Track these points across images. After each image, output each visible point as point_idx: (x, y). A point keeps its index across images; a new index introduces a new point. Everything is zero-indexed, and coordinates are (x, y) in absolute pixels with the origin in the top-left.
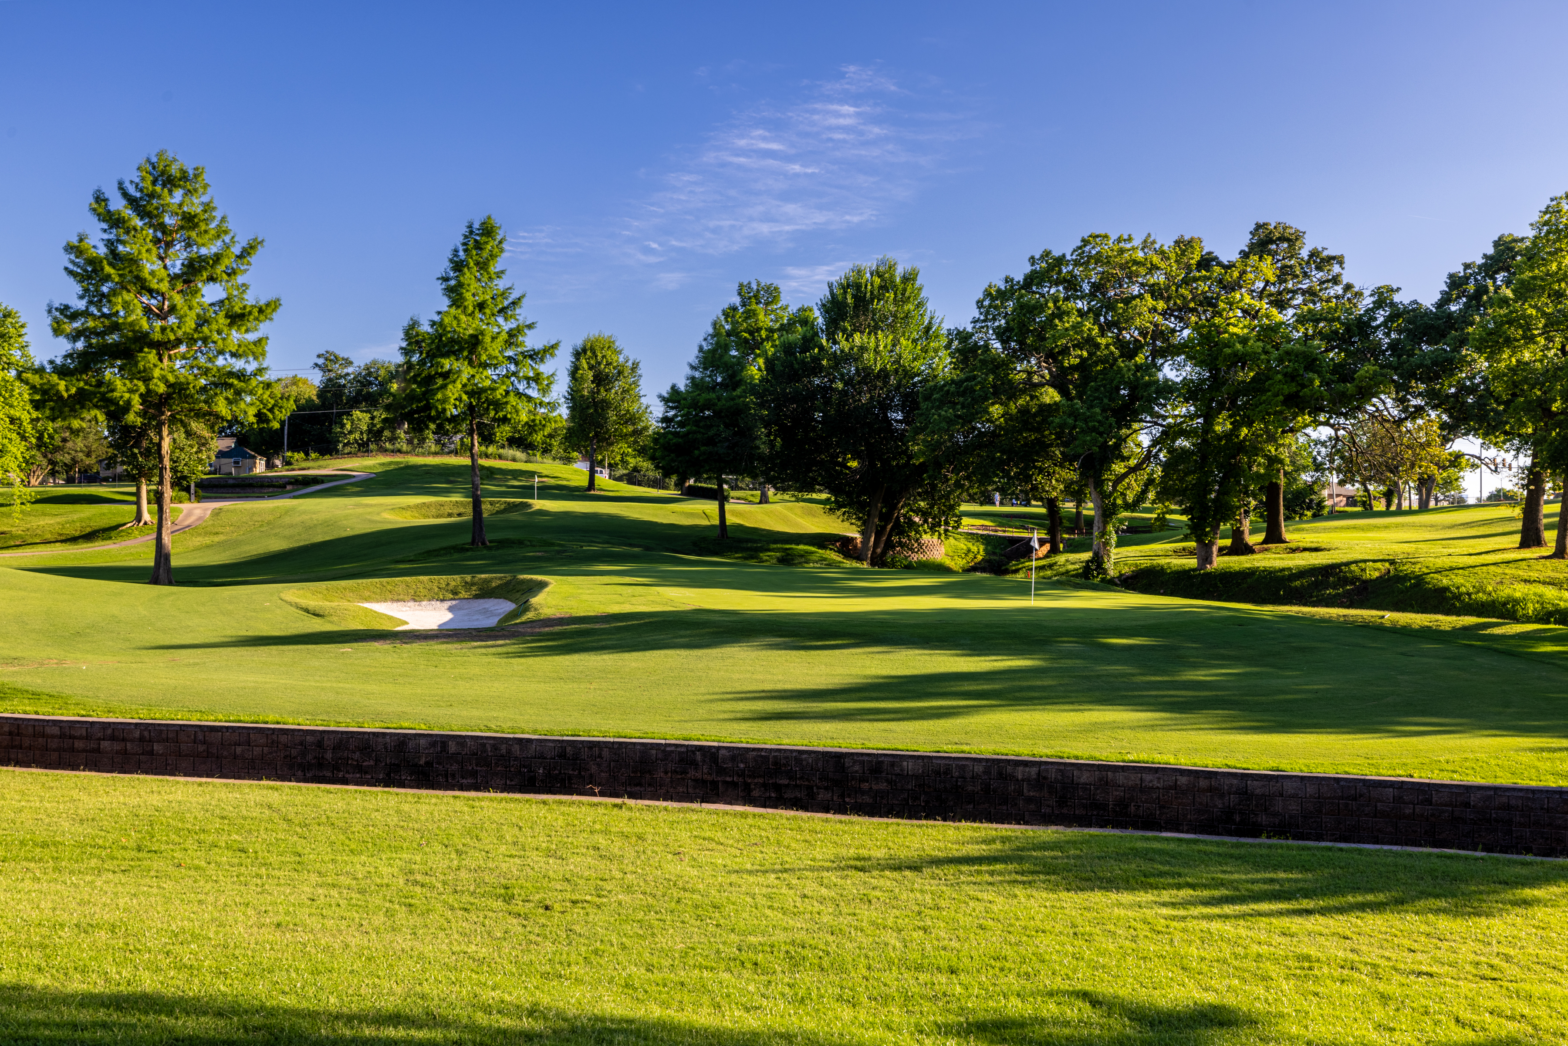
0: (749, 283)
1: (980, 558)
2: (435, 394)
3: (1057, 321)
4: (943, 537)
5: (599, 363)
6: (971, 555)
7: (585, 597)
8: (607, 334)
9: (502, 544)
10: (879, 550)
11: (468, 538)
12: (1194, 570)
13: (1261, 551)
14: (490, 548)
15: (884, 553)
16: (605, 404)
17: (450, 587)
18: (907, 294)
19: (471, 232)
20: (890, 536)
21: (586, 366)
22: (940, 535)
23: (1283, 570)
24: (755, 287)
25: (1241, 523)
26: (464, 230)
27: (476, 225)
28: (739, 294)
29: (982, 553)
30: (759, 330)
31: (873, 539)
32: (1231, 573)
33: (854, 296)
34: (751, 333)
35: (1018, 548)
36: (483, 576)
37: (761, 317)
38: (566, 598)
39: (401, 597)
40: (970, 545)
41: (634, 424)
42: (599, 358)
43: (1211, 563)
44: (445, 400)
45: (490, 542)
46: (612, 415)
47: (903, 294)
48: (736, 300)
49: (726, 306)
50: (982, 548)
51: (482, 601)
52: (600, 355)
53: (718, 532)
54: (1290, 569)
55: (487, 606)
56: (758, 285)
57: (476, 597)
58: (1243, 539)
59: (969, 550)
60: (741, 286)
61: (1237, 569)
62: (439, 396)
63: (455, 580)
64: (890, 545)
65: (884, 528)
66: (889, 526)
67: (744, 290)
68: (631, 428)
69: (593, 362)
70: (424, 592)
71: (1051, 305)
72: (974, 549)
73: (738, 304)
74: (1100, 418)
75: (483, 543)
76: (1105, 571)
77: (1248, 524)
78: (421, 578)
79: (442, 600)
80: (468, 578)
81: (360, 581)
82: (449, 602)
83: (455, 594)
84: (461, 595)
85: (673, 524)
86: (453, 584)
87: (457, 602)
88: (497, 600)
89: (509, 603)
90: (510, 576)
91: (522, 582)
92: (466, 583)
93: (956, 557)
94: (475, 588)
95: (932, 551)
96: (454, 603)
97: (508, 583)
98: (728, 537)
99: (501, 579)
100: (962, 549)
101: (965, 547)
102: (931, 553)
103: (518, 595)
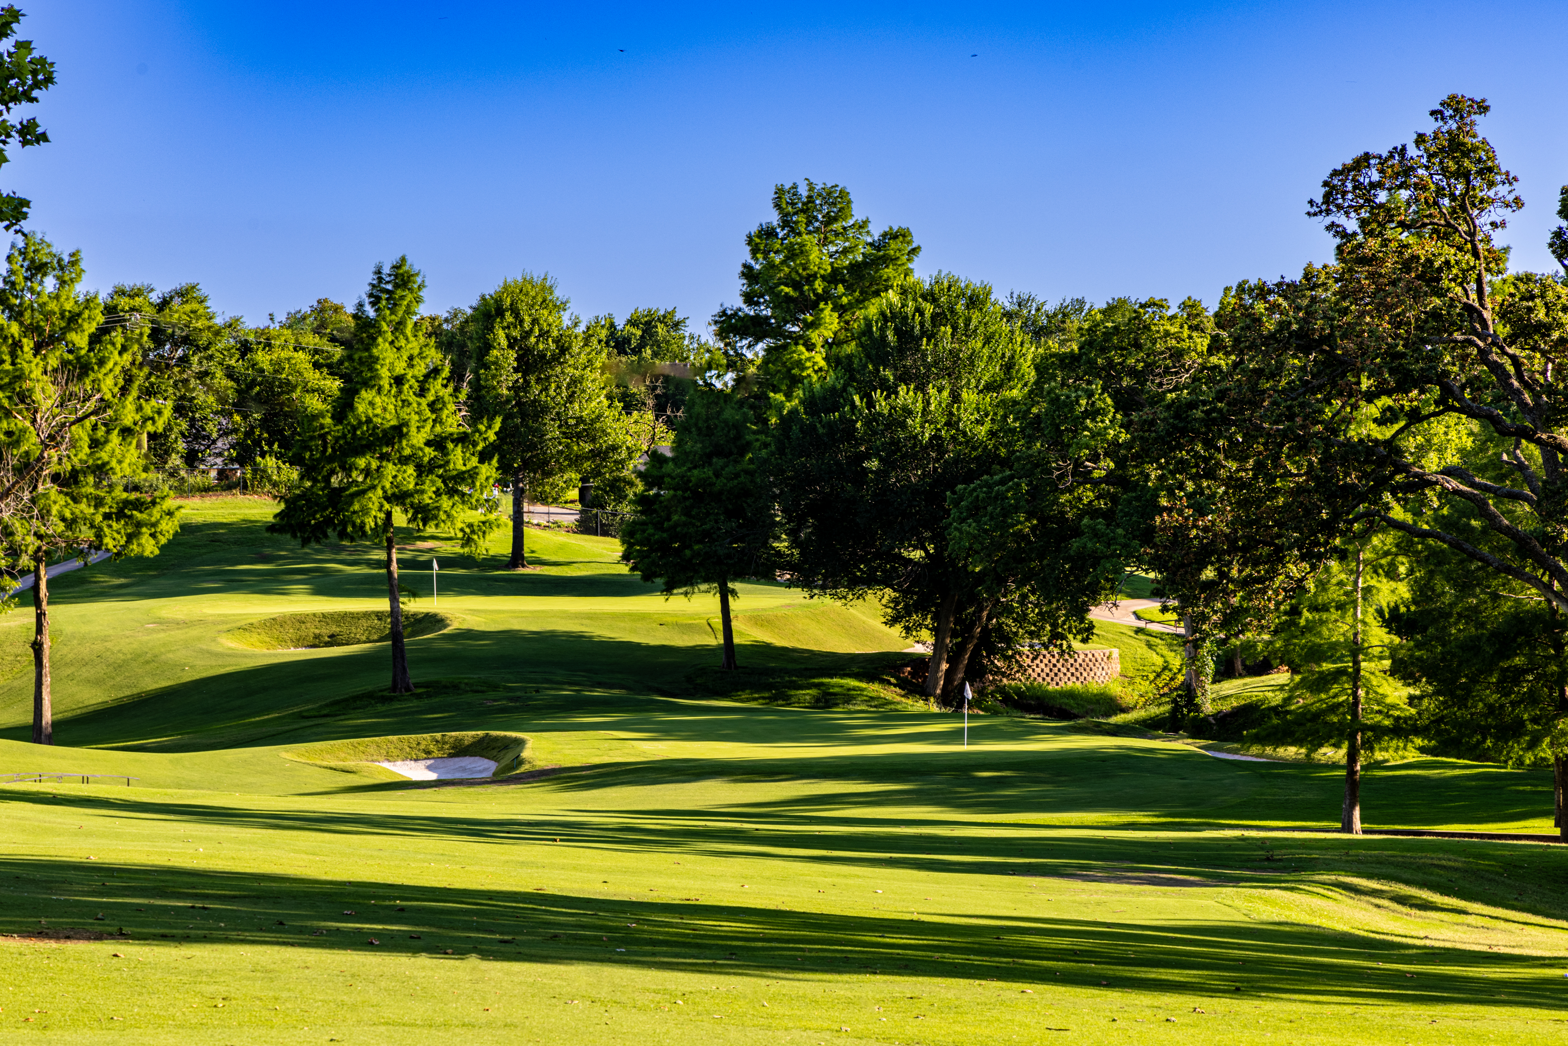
0: (795, 186)
2: (351, 504)
5: (528, 334)
7: (567, 752)
8: (537, 275)
9: (435, 688)
10: (956, 682)
11: (385, 679)
14: (419, 696)
16: (539, 410)
17: (422, 747)
18: (972, 327)
19: (380, 279)
21: (504, 343)
24: (803, 191)
26: (371, 278)
27: (386, 270)
28: (778, 206)
30: (811, 279)
31: (943, 666)
33: (897, 331)
34: (797, 286)
36: (453, 734)
37: (814, 256)
38: (551, 753)
39: (375, 758)
41: (593, 440)
42: (527, 326)
44: (365, 511)
45: (417, 686)
46: (553, 431)
47: (967, 325)
48: (774, 218)
49: (754, 229)
51: (457, 759)
52: (527, 319)
53: (722, 659)
55: (463, 764)
56: (811, 189)
57: (451, 756)
59: (1165, 668)
60: (780, 192)
62: (356, 507)
63: (425, 738)
65: (962, 647)
66: (970, 646)
67: (787, 197)
68: (588, 447)
69: (516, 333)
70: (396, 752)
71: (1084, 401)
72: (1175, 663)
73: (775, 223)
75: (408, 689)
76: (1197, 708)
78: (390, 737)
79: (416, 760)
80: (438, 735)
81: (332, 742)
82: (424, 762)
83: (428, 752)
84: (436, 754)
85: (663, 646)
86: (424, 743)
87: (432, 761)
88: (472, 759)
89: (486, 761)
90: (481, 733)
91: (496, 739)
92: (437, 741)
93: (1138, 680)
94: (447, 746)
95: (1098, 674)
96: (429, 762)
97: (481, 740)
98: (736, 667)
99: (473, 737)
100: (1154, 665)
101: (1159, 661)
102: (1096, 678)
103: (495, 752)
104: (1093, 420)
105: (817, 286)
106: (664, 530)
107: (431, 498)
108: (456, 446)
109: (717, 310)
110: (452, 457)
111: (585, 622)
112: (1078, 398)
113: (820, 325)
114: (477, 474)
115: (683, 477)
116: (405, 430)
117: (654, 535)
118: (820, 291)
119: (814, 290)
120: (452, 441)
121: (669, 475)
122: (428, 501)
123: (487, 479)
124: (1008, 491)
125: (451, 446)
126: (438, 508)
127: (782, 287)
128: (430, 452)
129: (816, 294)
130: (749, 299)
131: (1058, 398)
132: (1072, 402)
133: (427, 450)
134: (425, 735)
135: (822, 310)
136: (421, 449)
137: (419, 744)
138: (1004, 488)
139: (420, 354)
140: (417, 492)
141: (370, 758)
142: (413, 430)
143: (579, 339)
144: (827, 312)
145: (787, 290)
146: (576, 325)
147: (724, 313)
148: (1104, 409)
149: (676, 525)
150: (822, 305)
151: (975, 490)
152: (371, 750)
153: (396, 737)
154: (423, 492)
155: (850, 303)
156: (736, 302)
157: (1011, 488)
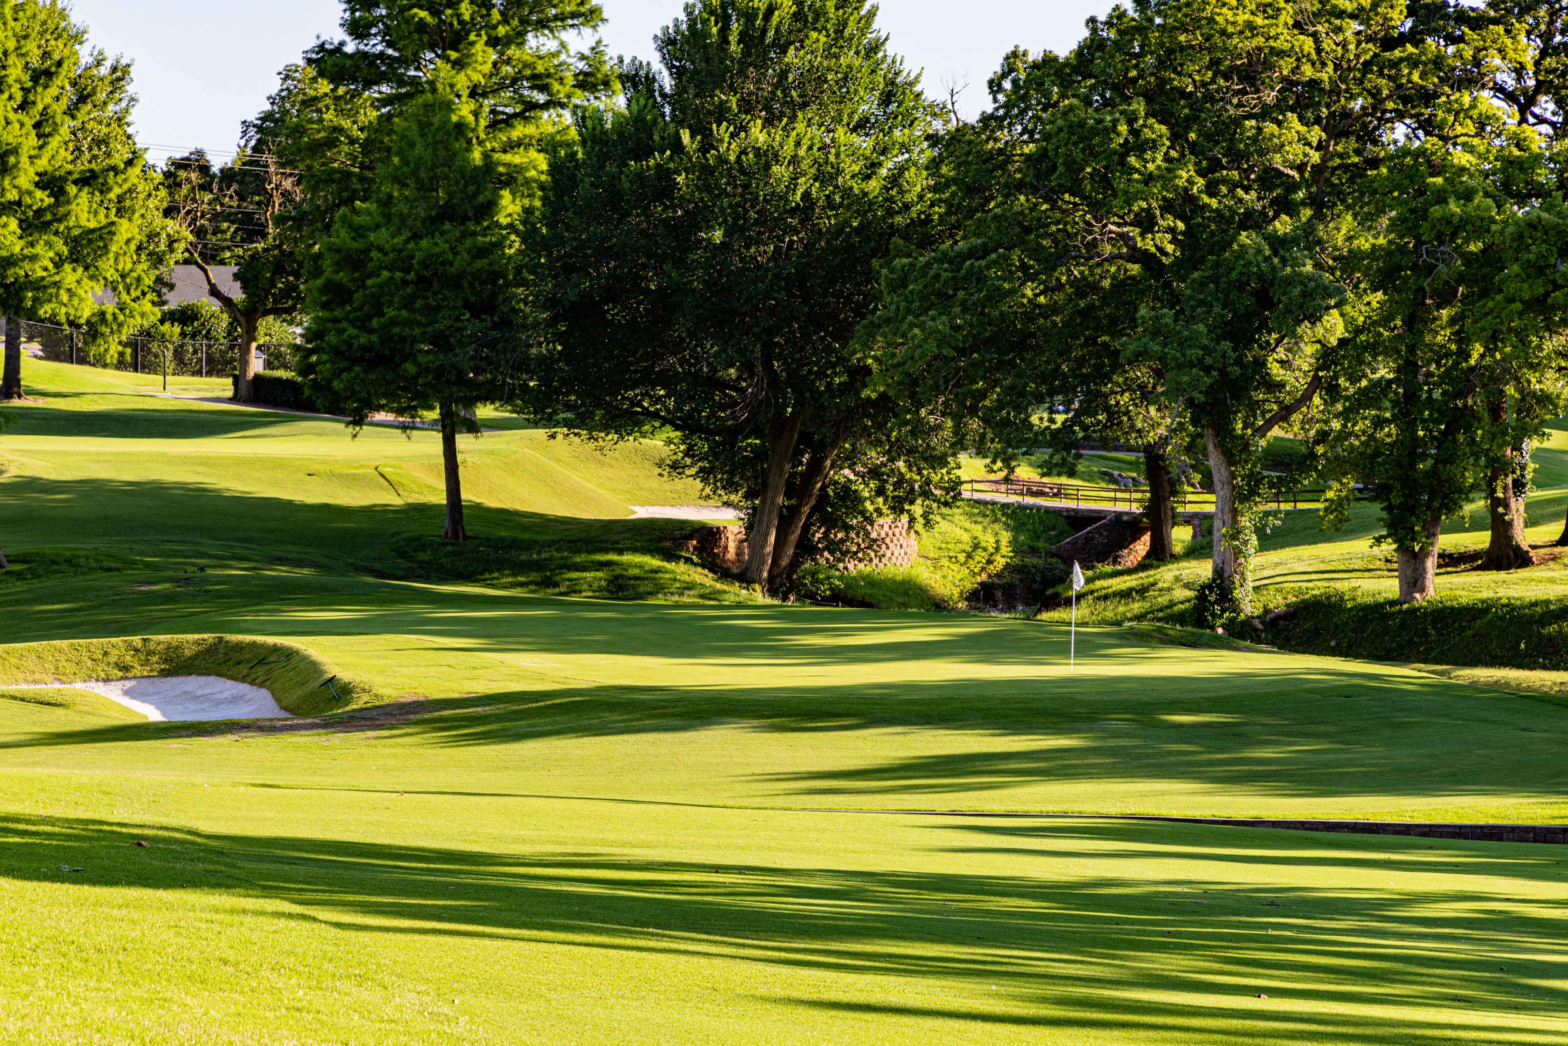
1: (1000, 562)
3: (1132, 160)
4: (919, 526)
6: (980, 557)
9: (39, 564)
10: (785, 562)
12: (1392, 603)
13: (1543, 561)
15: (794, 564)
17: (113, 659)
20: (806, 528)
22: (912, 520)
23: (1535, 604)
25: (1507, 506)
29: (1005, 550)
31: (772, 538)
32: (1452, 608)
35: (1088, 539)
36: (162, 637)
39: (37, 676)
40: (977, 530)
43: (1422, 590)
50: (1005, 537)
51: (175, 680)
53: (445, 526)
54: (1547, 602)
55: (188, 689)
57: (164, 673)
58: (1510, 538)
59: (976, 546)
61: (1464, 601)
63: (115, 644)
64: (807, 548)
65: (794, 511)
66: (806, 510)
70: (70, 668)
71: (1123, 128)
72: (988, 540)
74: (1206, 342)
76: (1235, 605)
77: (1522, 508)
79: (107, 680)
80: (137, 640)
82: (119, 684)
83: (125, 668)
84: (137, 671)
85: (327, 506)
86: (115, 652)
87: (133, 683)
88: (203, 679)
89: (230, 683)
90: (209, 637)
91: (239, 647)
92: (136, 650)
93: (945, 562)
94: (155, 659)
95: (896, 554)
96: (128, 684)
97: (213, 649)
98: (466, 538)
99: (196, 643)
100: (959, 541)
101: (966, 537)
102: (894, 558)
103: (244, 669)
104: (1140, 157)
105: (463, 10)
106: (371, 331)
107: (46, 269)
108: (80, 190)
109: (312, 43)
110: (73, 207)
111: (201, 469)
112: (1115, 122)
113: (469, 64)
114: (114, 234)
115: (400, 251)
116: (12, 160)
117: (357, 337)
118: (467, 17)
119: (459, 16)
120: (75, 182)
121: (380, 249)
122: (41, 273)
123: (128, 242)
124: (988, 267)
125: (72, 190)
126: (57, 285)
127: (416, 10)
128: (42, 198)
129: (461, 22)
130: (357, 29)
131: (1082, 124)
132: (1106, 129)
133: (39, 194)
134: (114, 640)
135: (473, 44)
136: (30, 193)
137: (106, 654)
138: (983, 263)
139: (16, 49)
140: (25, 257)
141: (30, 678)
142: (24, 159)
143: (106, 82)
144: (480, 46)
145: (423, 14)
146: (99, 63)
147: (322, 47)
148: (1154, 141)
149: (393, 322)
150: (472, 37)
151: (928, 265)
152: (30, 663)
153: (66, 643)
154: (33, 258)
155: (507, 35)
156: (336, 35)
157: (995, 262)
